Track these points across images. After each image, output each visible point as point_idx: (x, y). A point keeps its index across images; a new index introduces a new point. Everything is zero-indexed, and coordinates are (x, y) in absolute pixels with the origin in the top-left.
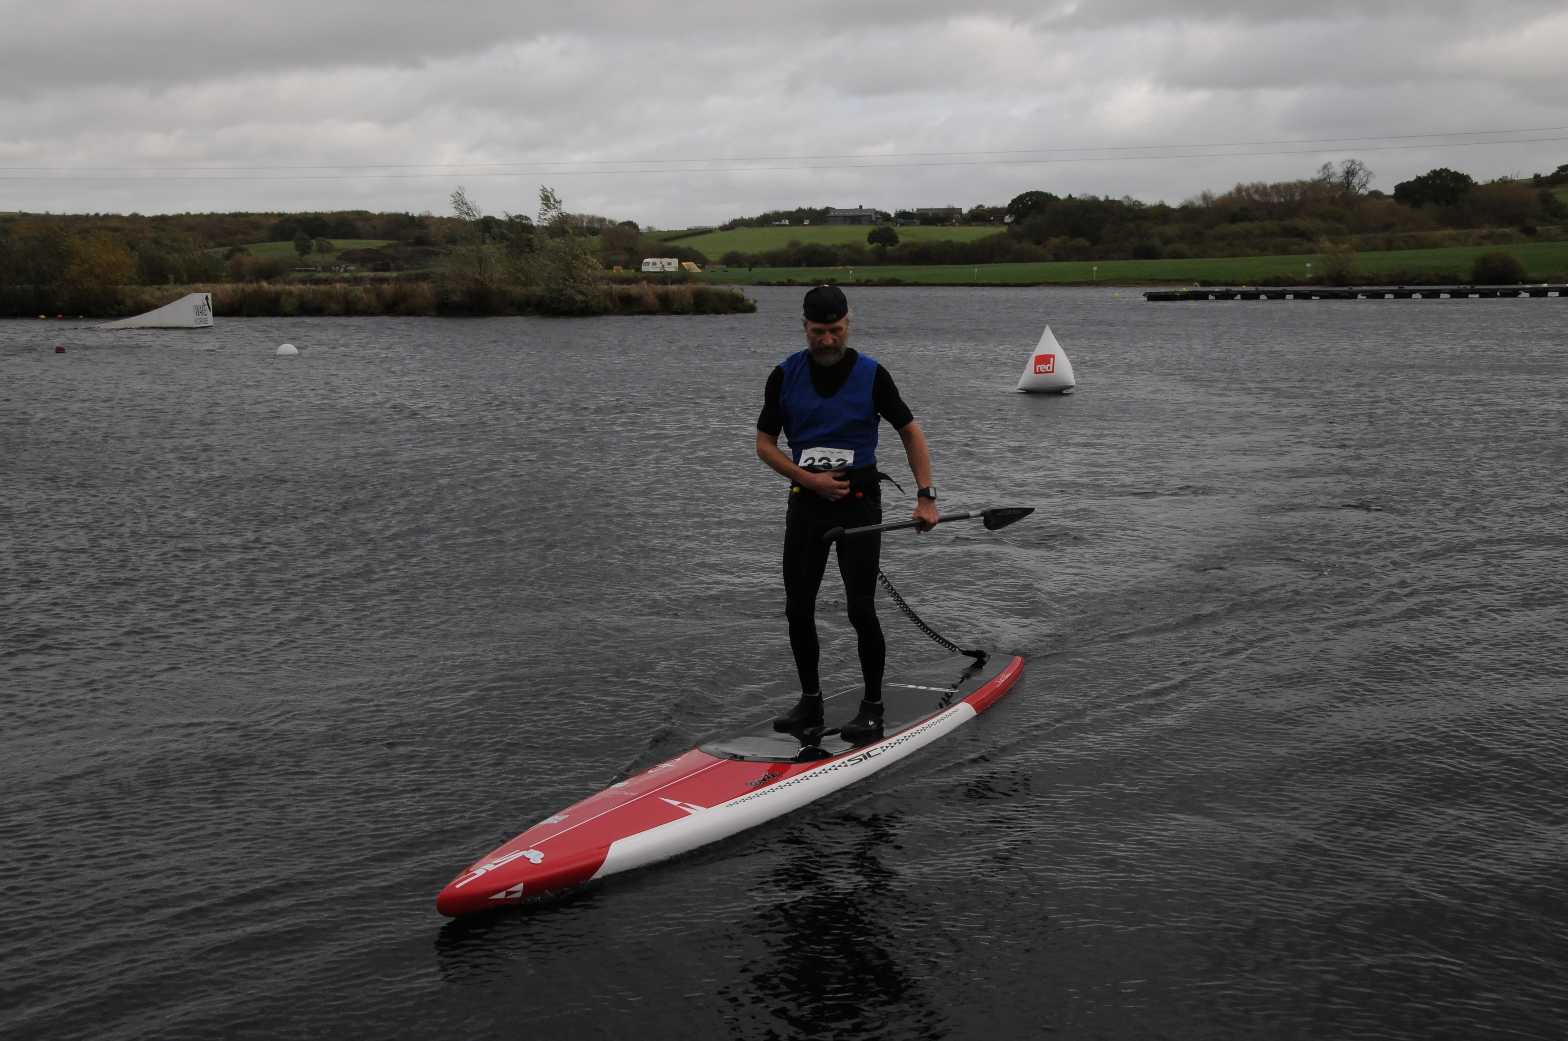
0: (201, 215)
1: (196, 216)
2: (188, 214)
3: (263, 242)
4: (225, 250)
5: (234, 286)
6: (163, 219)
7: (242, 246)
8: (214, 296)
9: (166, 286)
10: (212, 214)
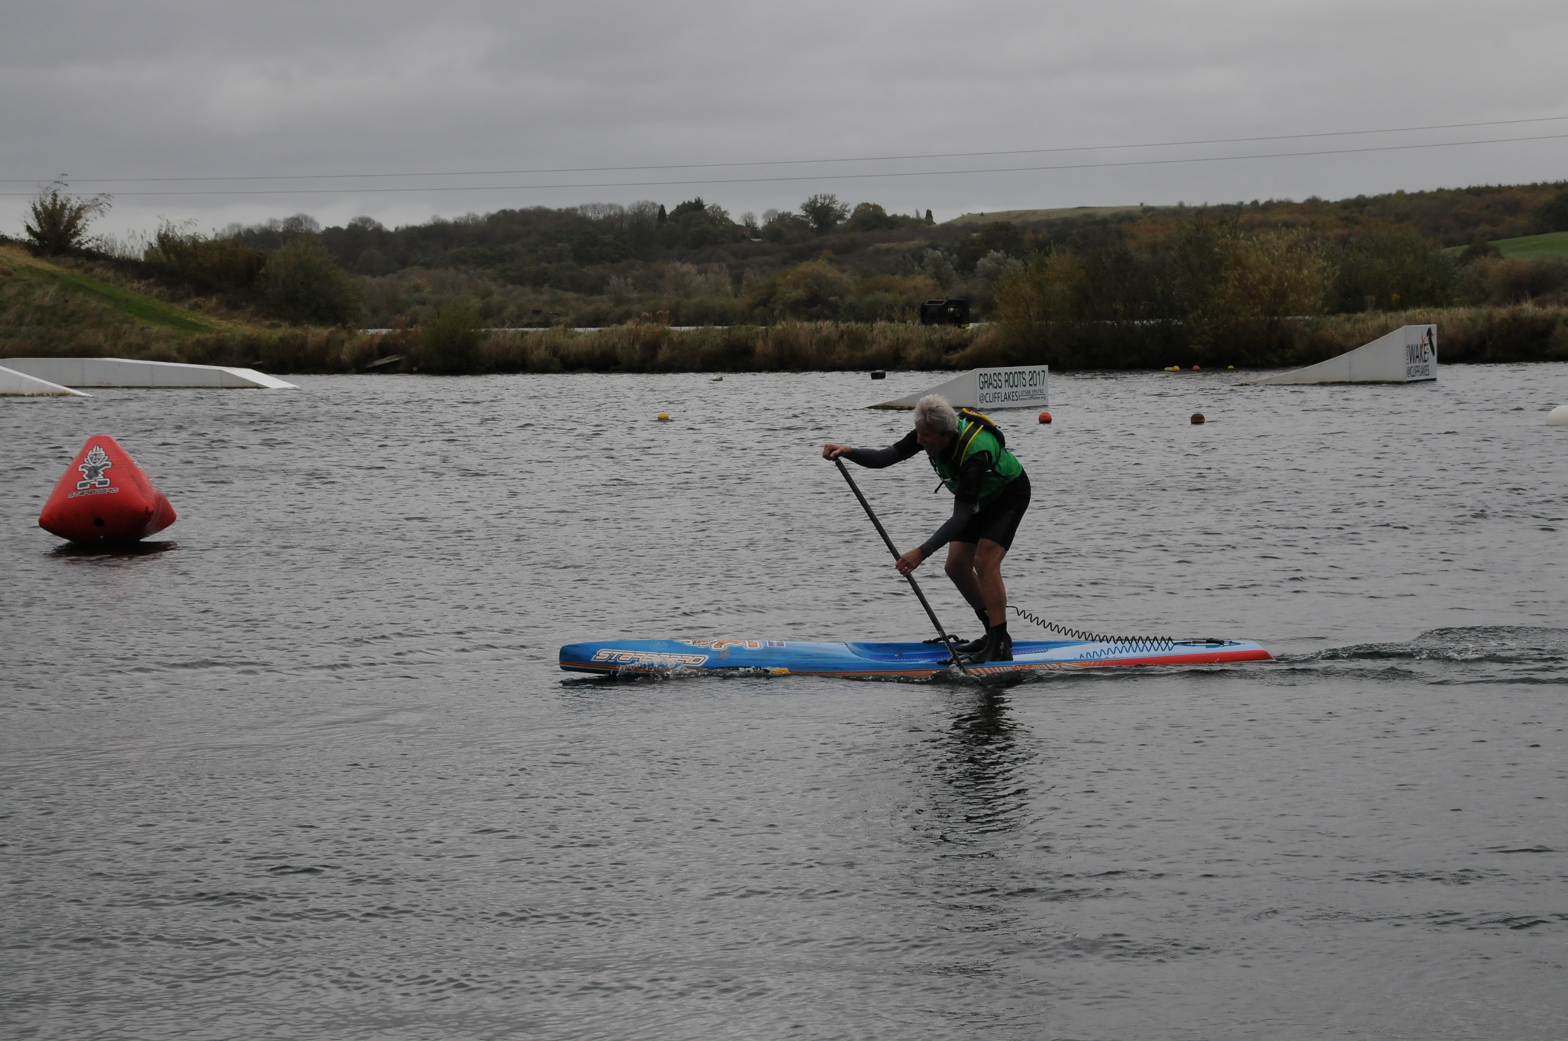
0: (1421, 194)
1: (1413, 196)
2: (1400, 194)
3: (1525, 234)
4: (1459, 251)
5: (1473, 311)
6: (1360, 203)
7: (1490, 243)
8: (1438, 329)
9: (1360, 315)
10: (1440, 190)
